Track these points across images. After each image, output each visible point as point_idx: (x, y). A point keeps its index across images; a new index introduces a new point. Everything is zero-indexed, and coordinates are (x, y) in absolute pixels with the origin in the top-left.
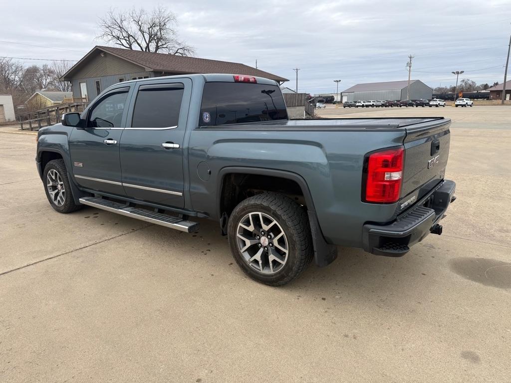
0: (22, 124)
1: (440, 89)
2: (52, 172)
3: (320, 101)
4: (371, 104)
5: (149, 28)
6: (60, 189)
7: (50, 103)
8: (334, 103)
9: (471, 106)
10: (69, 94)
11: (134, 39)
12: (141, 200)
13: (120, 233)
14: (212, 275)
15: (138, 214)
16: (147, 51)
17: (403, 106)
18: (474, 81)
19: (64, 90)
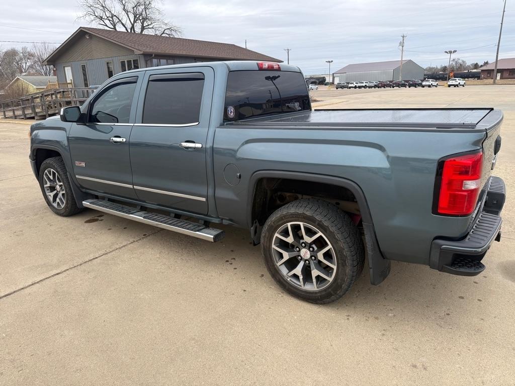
0: (4, 112)
1: (431, 69)
2: (50, 172)
3: (312, 83)
4: (364, 85)
5: (133, 8)
6: (59, 190)
7: (32, 89)
8: (326, 85)
9: (463, 86)
10: (53, 79)
11: (118, 19)
12: (154, 204)
13: (131, 240)
14: (245, 291)
15: (153, 220)
16: (133, 32)
17: (395, 86)
18: (464, 60)
19: (46, 74)
